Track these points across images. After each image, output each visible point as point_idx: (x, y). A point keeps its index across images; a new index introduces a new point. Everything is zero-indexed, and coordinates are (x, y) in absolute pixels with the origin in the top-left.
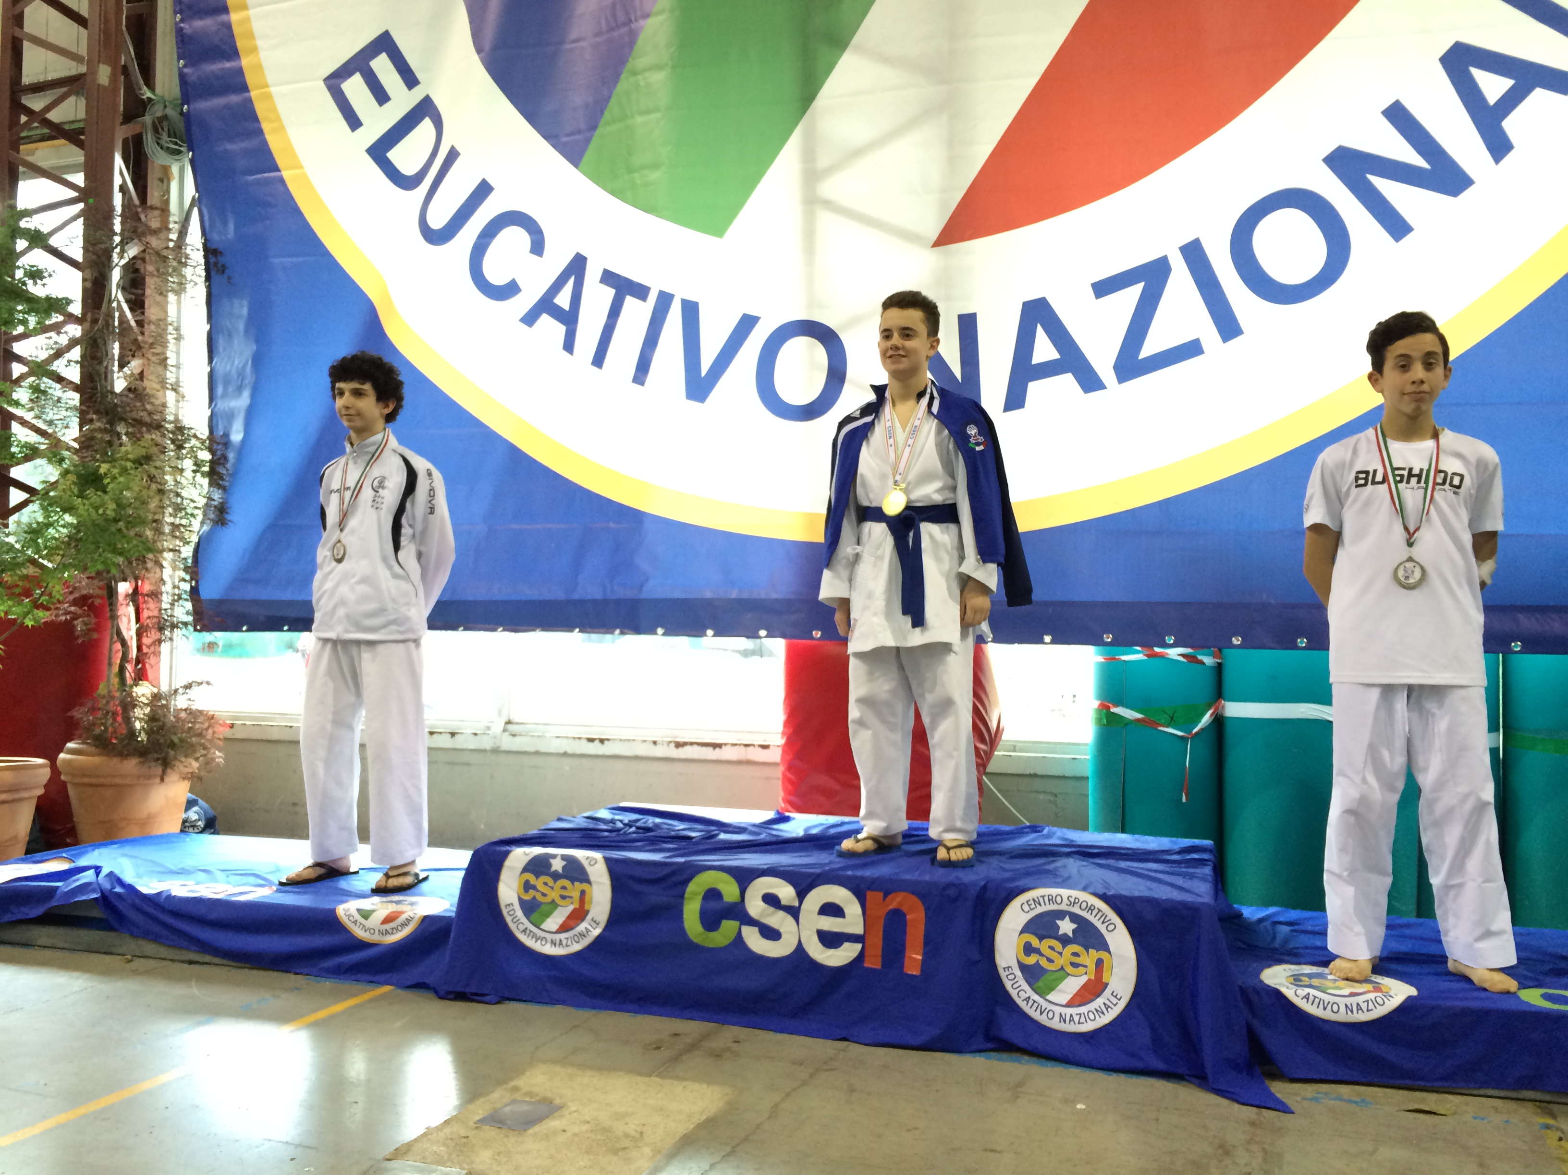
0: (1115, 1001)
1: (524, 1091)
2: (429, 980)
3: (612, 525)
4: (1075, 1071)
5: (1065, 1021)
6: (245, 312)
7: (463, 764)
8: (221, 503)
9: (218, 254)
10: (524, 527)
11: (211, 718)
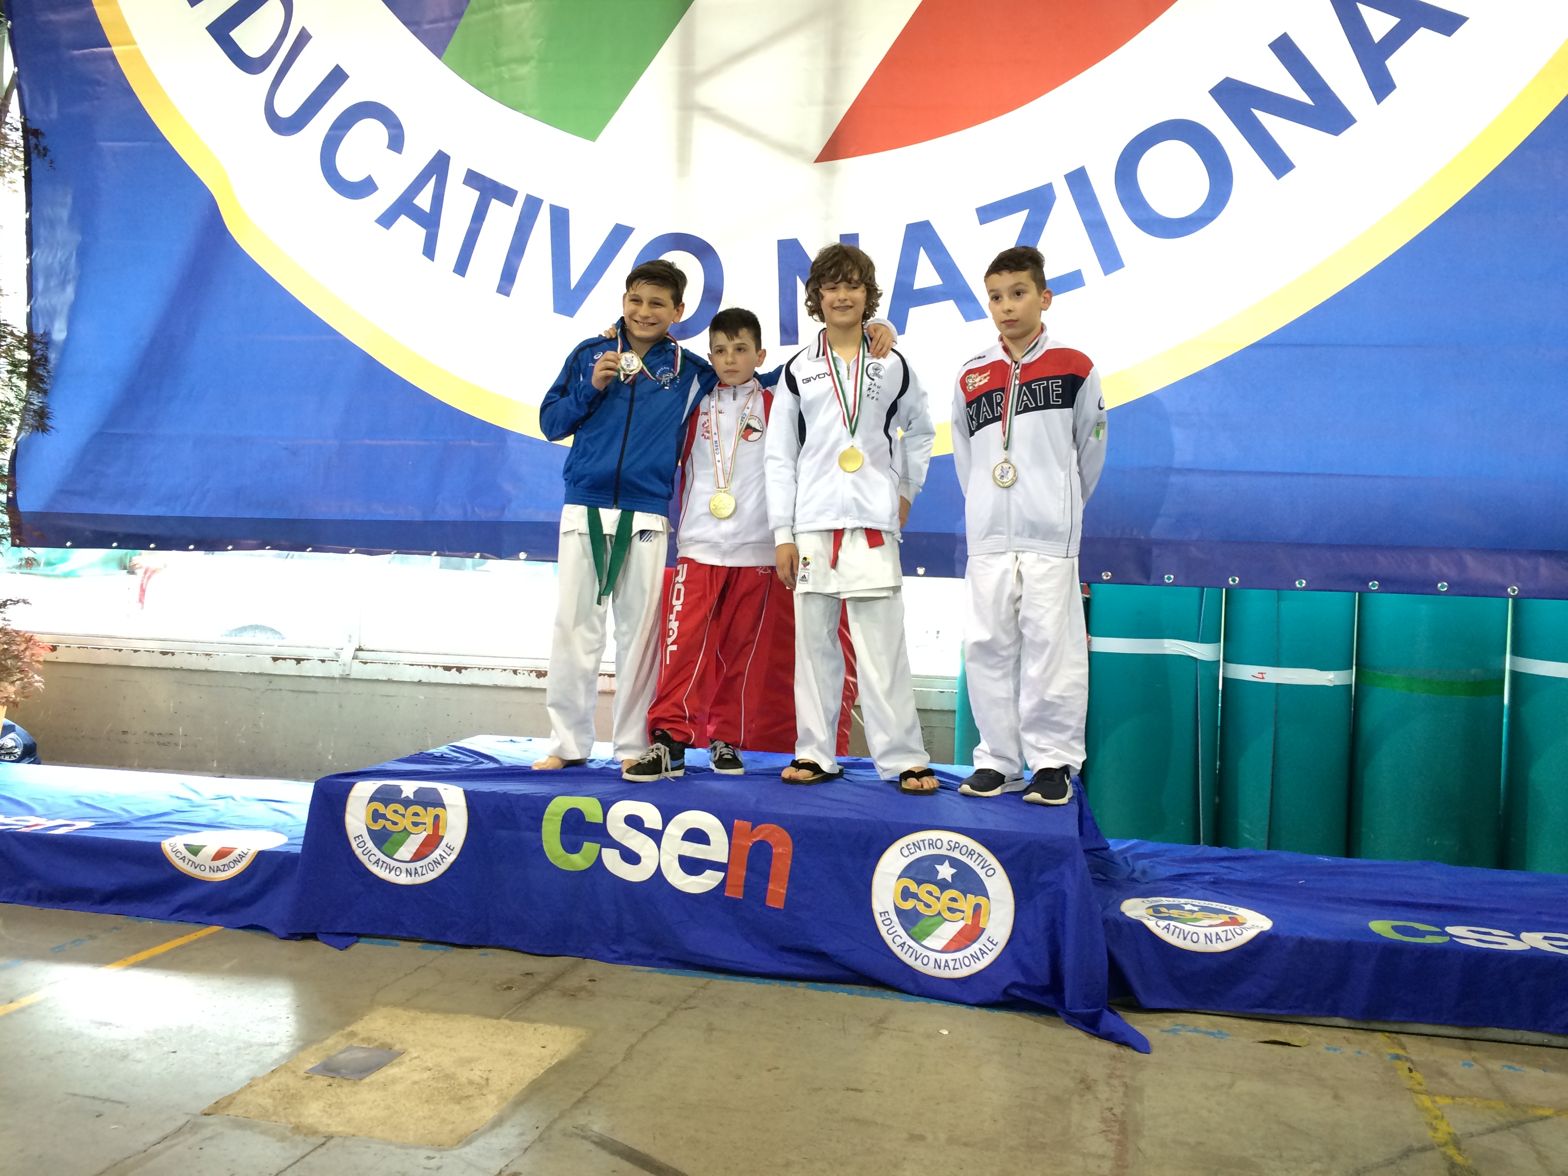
0: (990, 946)
1: (361, 1036)
2: (263, 923)
3: (474, 443)
5: (940, 967)
6: (69, 200)
7: (310, 692)
8: (41, 407)
9: (40, 136)
10: (380, 442)
11: (29, 640)
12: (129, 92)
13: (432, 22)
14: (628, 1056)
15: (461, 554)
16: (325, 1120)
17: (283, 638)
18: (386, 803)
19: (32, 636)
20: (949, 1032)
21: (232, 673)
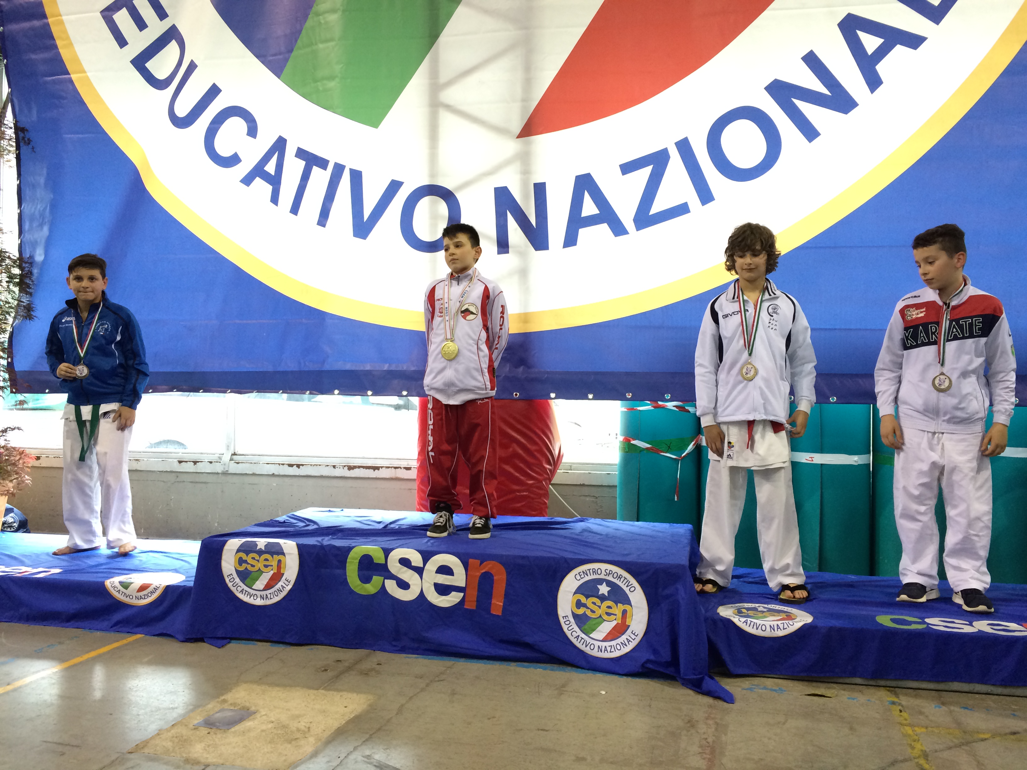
0: (633, 637)
1: (230, 702)
2: (173, 631)
3: (304, 321)
5: (601, 651)
6: (45, 171)
7: (202, 483)
8: (28, 304)
9: (25, 132)
10: (245, 322)
11: (22, 453)
12: (82, 103)
13: (273, 55)
14: (400, 711)
15: (297, 392)
16: (205, 755)
17: (185, 449)
18: (247, 553)
19: (24, 450)
20: (606, 693)
21: (153, 471)
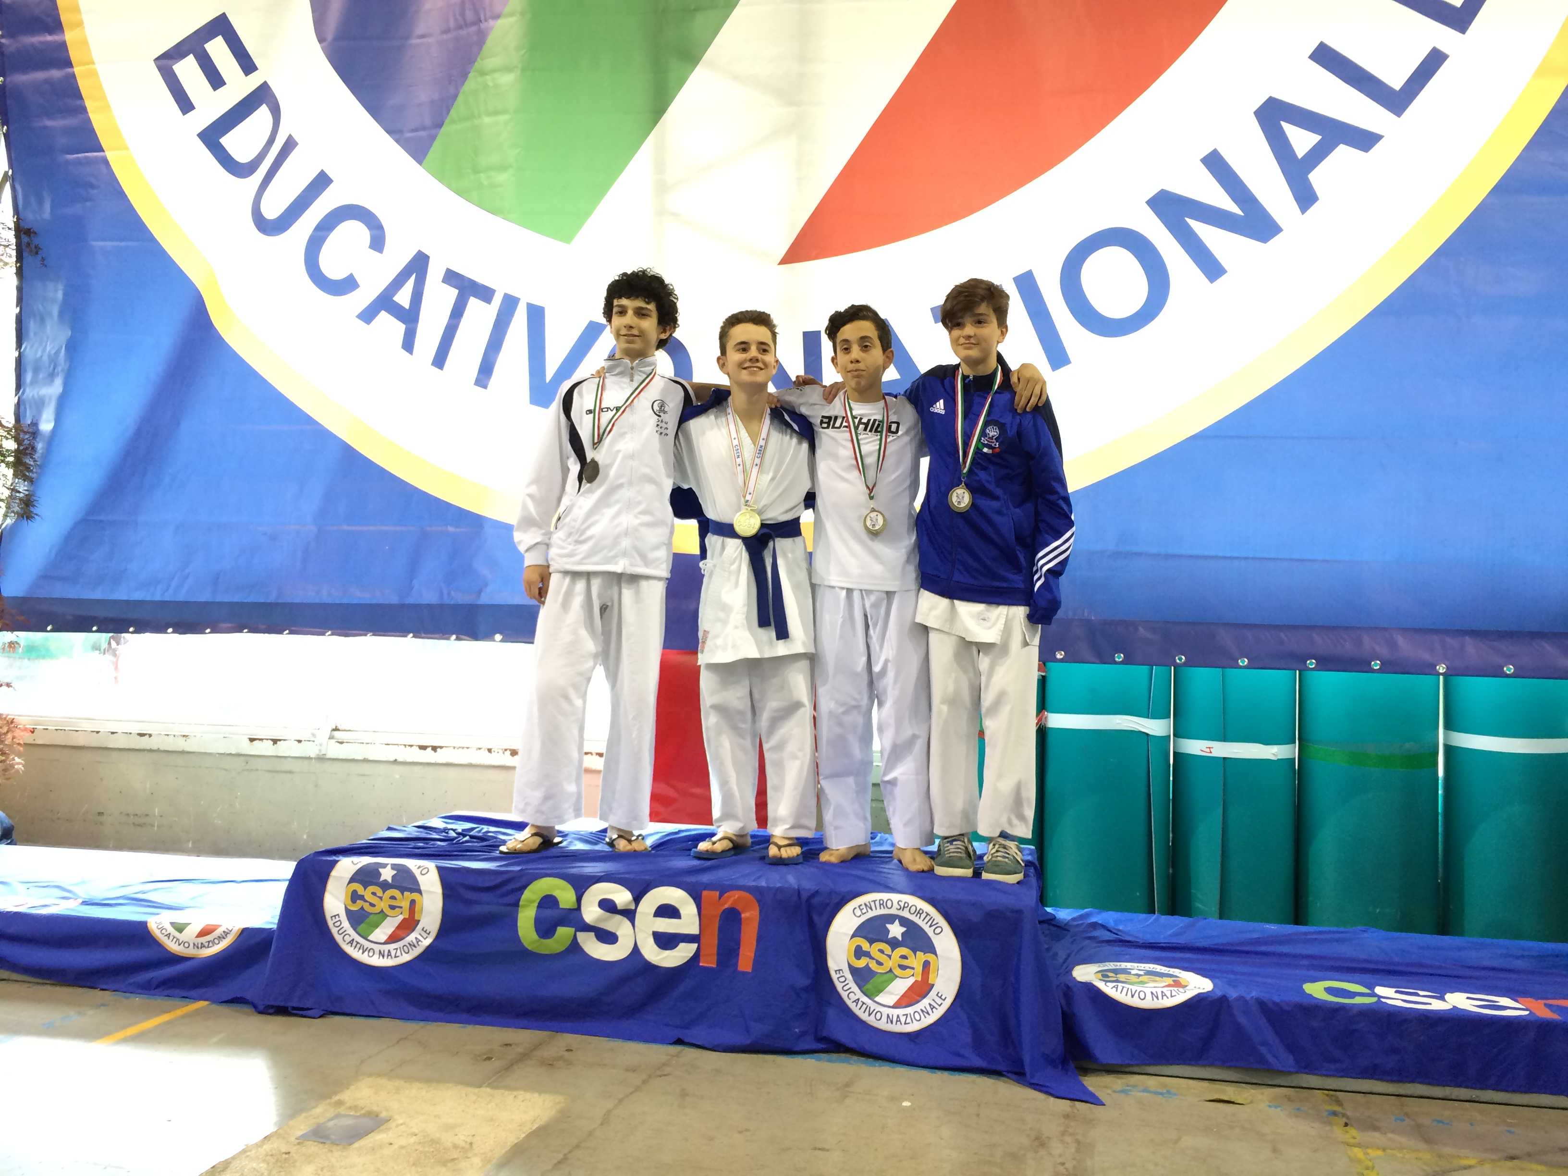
0: (939, 1001)
1: (348, 1105)
2: (248, 996)
3: (450, 529)
4: (901, 1070)
5: (892, 1022)
6: (60, 294)
7: (286, 772)
8: (26, 495)
9: (32, 235)
10: (357, 528)
11: (10, 723)
12: (121, 194)
13: (413, 131)
14: (606, 1120)
15: (437, 636)
18: (366, 884)
19: (13, 719)
21: (210, 754)
